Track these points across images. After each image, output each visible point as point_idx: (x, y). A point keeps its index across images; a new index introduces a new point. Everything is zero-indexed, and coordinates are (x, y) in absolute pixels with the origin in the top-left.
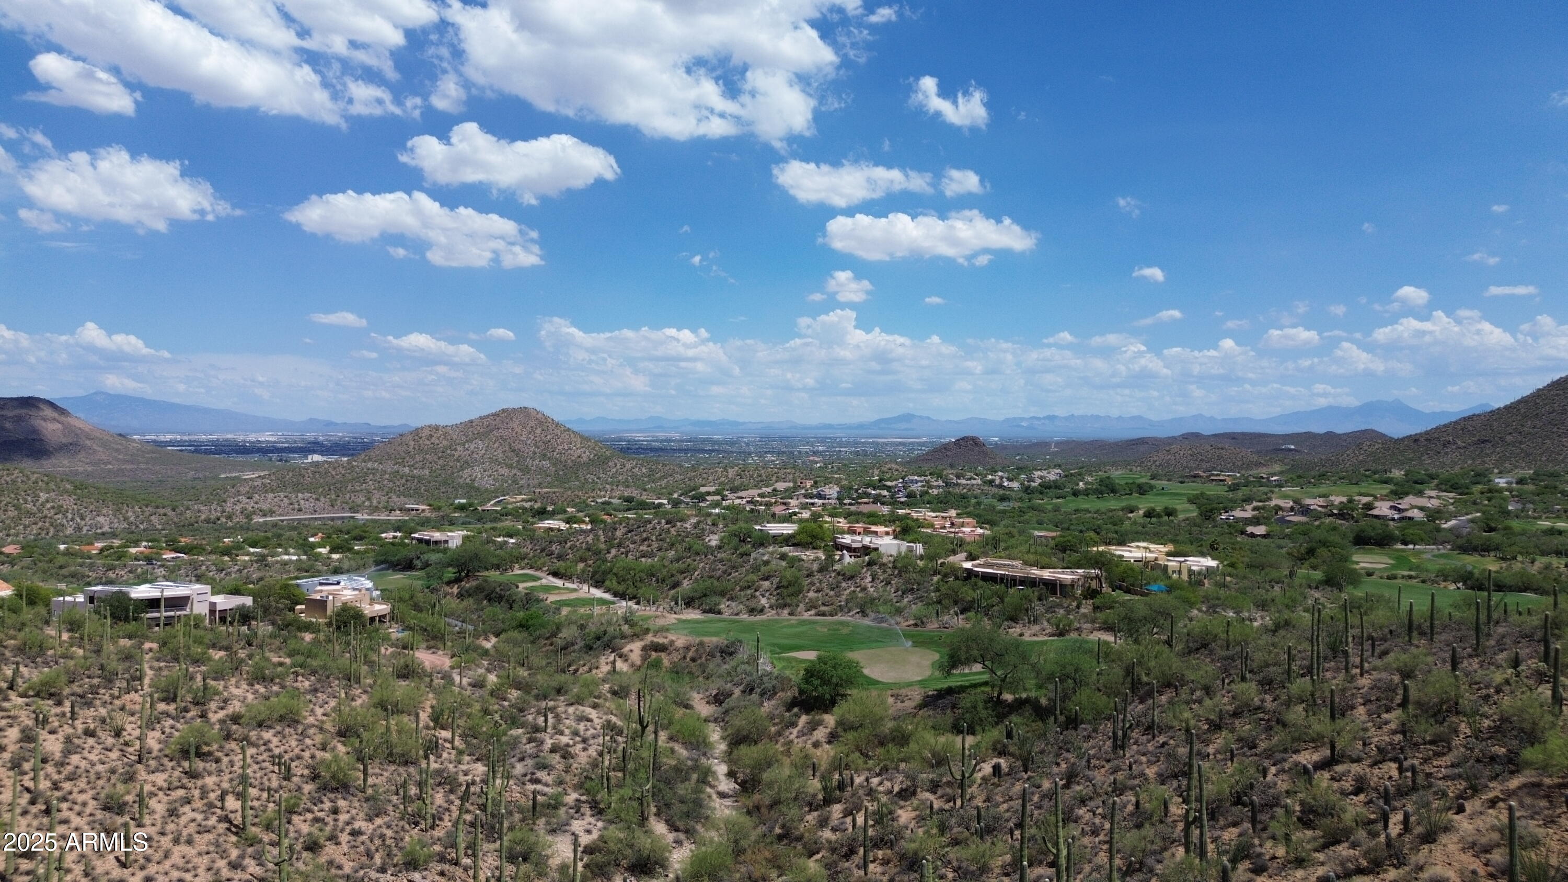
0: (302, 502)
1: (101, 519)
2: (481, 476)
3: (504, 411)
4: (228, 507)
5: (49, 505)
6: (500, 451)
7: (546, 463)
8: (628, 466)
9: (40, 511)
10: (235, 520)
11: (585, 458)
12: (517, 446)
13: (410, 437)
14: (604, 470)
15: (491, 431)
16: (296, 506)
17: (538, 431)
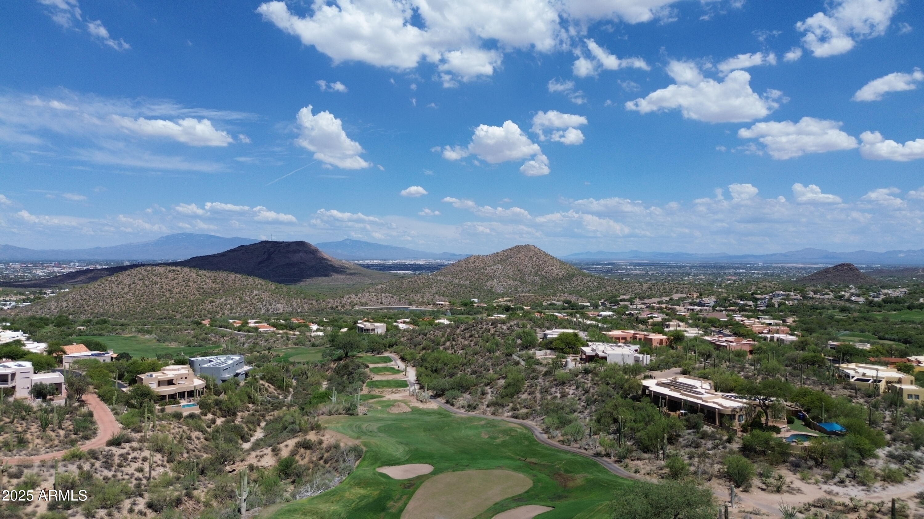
0: (384, 298)
1: (279, 305)
2: (497, 285)
3: (516, 247)
4: (344, 301)
5: (256, 297)
6: (511, 271)
7: (536, 278)
8: (585, 281)
9: (251, 300)
10: (346, 308)
11: (561, 275)
12: (521, 267)
13: (464, 262)
14: (570, 283)
15: (508, 259)
16: (380, 301)
17: (534, 259)
